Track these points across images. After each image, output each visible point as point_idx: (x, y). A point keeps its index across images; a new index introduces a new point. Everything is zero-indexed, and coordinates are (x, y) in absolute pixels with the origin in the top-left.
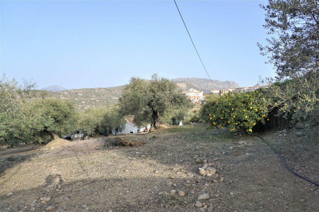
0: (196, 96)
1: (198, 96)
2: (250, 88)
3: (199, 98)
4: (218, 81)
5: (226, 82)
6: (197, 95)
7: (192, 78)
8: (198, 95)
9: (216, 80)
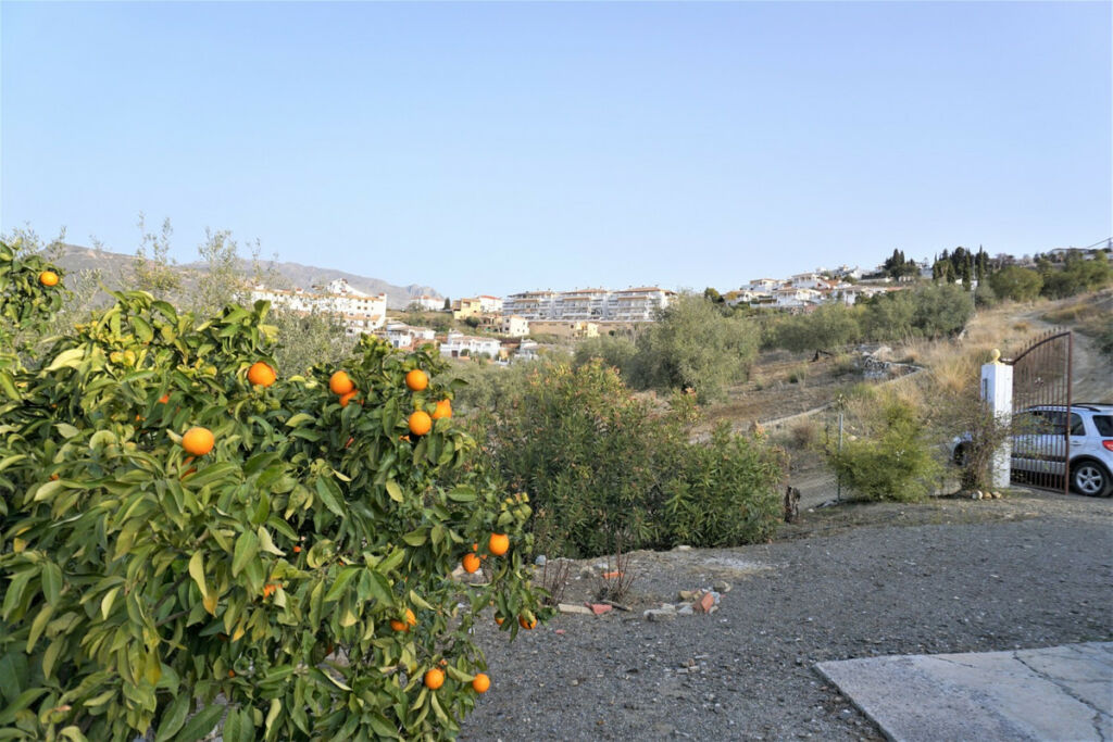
0: (356, 312)
1: (366, 312)
2: (572, 297)
3: (370, 323)
4: (381, 282)
5: (410, 289)
6: (362, 311)
7: (289, 263)
8: (369, 311)
9: (376, 280)
